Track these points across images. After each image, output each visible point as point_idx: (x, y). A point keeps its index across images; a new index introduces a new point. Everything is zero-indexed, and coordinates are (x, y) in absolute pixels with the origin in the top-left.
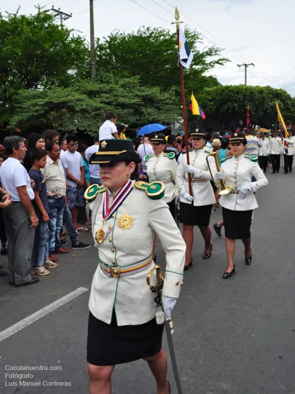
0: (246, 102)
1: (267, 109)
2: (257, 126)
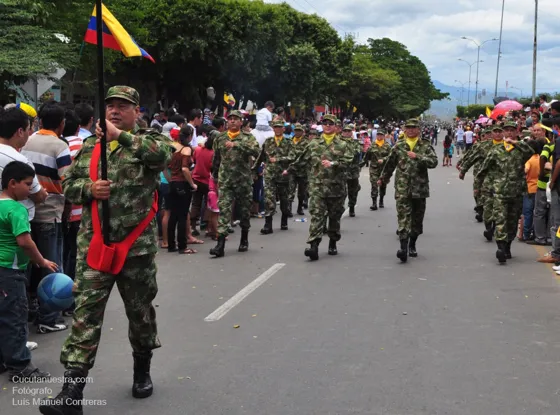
0: (231, 37)
1: (280, 64)
2: (250, 104)
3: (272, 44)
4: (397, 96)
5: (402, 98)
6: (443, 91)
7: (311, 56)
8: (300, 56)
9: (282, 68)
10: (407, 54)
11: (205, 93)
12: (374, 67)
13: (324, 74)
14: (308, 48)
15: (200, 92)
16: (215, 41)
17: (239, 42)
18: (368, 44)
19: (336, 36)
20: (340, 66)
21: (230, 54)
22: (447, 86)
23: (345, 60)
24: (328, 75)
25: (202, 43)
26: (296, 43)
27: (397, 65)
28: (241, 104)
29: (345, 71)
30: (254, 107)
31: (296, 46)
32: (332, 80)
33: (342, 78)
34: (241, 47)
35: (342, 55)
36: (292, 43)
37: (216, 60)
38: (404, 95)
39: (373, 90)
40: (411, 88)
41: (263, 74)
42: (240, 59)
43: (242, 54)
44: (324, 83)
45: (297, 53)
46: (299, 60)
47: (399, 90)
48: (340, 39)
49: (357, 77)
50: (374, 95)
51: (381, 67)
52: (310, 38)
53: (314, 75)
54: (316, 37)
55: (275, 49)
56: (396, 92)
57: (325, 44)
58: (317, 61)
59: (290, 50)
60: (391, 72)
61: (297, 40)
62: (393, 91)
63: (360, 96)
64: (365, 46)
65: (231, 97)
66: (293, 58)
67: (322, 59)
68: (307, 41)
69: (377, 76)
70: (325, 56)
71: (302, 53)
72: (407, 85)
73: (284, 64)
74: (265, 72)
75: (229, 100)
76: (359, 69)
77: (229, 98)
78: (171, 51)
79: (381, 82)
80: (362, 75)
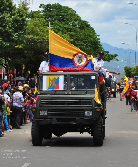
6: (111, 53)
20: (15, 31)
22: (116, 49)
23: (19, 26)
27: (68, 30)
29: (19, 36)
33: (17, 42)
35: (16, 21)
63: (33, 59)
64: (39, 12)
76: (33, 32)
80: (36, 38)
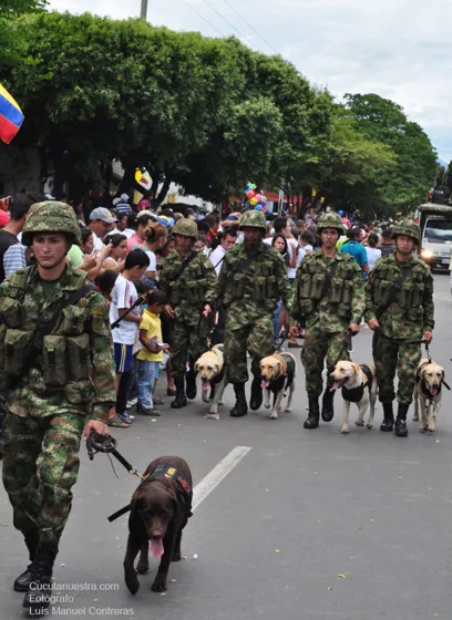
3: (214, 99)
4: (386, 182)
5: (396, 185)
7: (270, 116)
8: (253, 118)
9: (226, 135)
10: (403, 118)
11: (110, 168)
12: (357, 139)
13: (287, 145)
14: (264, 105)
15: (102, 166)
16: (132, 91)
17: (167, 96)
18: (344, 102)
19: (307, 89)
21: (154, 112)
24: (294, 148)
25: (109, 94)
26: (248, 99)
28: (160, 186)
30: (180, 191)
31: (247, 102)
32: (300, 155)
34: (169, 103)
36: (242, 98)
37: (129, 120)
38: (397, 180)
39: (353, 172)
40: (407, 170)
41: (197, 140)
42: (167, 119)
43: (170, 112)
44: (288, 160)
45: (248, 111)
46: (251, 122)
47: (390, 172)
48: (313, 94)
49: (332, 152)
50: (352, 180)
51: (366, 138)
52: (268, 92)
53: (273, 146)
54: (279, 89)
55: (217, 107)
56: (385, 177)
57: (291, 100)
58: (278, 125)
59: (238, 107)
60: (380, 146)
61: (249, 94)
62: (380, 174)
65: (147, 176)
66: (242, 119)
67: (285, 123)
68: (265, 95)
69: (360, 152)
70: (290, 117)
71: (256, 112)
72: (403, 165)
73: (229, 130)
74: (200, 137)
75: (143, 180)
77: (143, 177)
78: (65, 109)
79: (366, 160)
